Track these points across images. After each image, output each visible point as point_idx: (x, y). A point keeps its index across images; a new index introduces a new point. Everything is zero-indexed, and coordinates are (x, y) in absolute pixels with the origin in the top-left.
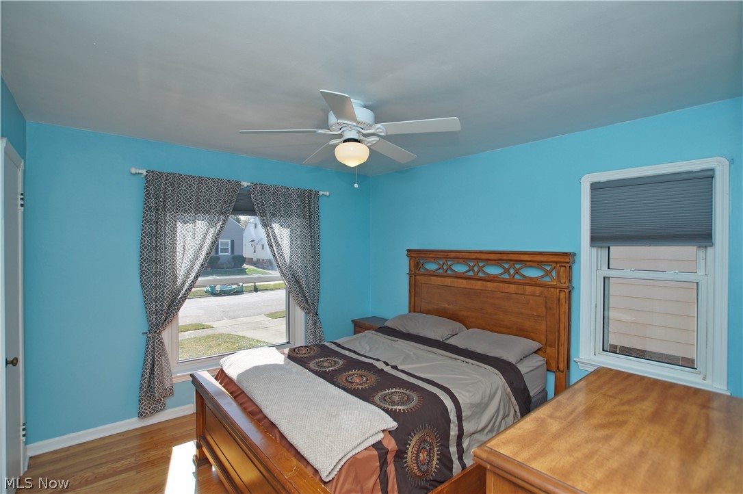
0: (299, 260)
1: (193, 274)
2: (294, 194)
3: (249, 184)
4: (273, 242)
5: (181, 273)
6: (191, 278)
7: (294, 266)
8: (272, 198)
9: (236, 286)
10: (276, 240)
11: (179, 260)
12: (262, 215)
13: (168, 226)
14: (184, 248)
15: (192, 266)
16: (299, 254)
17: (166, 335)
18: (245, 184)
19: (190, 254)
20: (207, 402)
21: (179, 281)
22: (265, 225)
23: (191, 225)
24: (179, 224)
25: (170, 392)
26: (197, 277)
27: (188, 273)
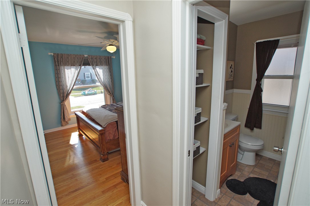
0: (106, 80)
1: (72, 85)
2: (103, 58)
3: (87, 56)
4: (97, 75)
5: (68, 85)
6: (72, 86)
7: (105, 81)
8: (95, 60)
9: (94, 92)
10: (98, 73)
11: (67, 81)
12: (93, 65)
13: (62, 71)
14: (68, 77)
15: (72, 83)
16: (106, 77)
17: (66, 103)
18: (86, 56)
19: (71, 79)
20: (80, 119)
21: (68, 87)
22: (94, 69)
23: (70, 70)
24: (66, 70)
25: (70, 119)
26: (73, 86)
27: (71, 85)
